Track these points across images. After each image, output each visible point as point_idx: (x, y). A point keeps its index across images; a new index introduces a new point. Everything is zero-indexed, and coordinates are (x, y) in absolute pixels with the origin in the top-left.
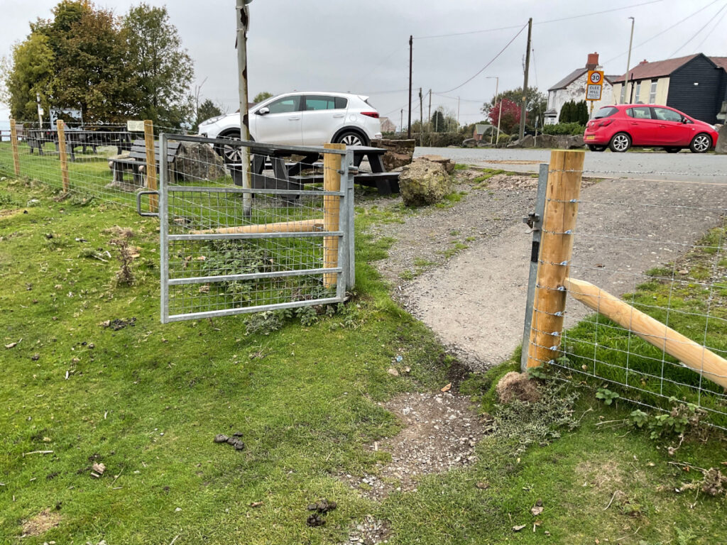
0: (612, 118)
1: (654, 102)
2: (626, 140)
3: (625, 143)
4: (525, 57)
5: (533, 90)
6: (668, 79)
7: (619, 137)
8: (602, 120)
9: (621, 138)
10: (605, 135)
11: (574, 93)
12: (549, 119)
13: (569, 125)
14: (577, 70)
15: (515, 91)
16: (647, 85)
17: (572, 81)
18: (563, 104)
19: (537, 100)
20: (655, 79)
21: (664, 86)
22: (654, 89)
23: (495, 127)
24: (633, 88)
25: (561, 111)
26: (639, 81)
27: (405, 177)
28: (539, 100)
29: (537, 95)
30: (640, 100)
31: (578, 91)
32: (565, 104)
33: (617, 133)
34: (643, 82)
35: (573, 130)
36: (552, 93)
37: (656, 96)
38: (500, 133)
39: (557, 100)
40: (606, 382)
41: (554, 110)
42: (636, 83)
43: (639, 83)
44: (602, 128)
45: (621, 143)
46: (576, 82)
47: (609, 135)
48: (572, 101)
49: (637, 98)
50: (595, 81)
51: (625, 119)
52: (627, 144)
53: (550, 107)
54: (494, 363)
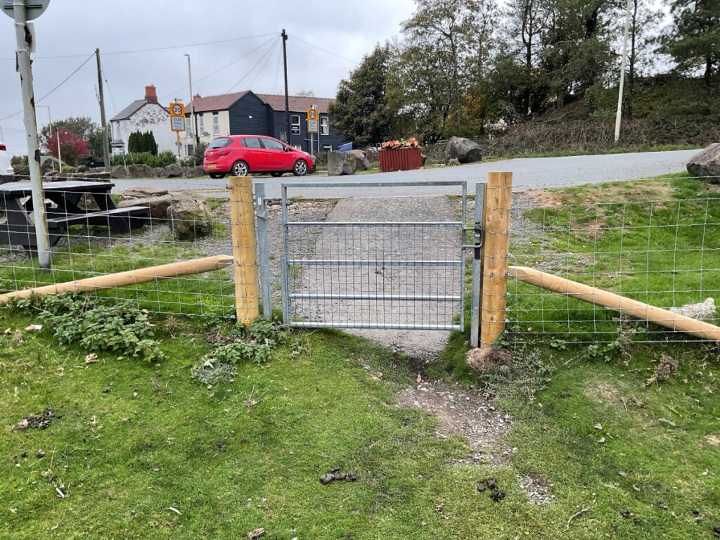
0: (229, 148)
1: (218, 133)
2: (245, 168)
3: (244, 170)
4: (98, 86)
5: (87, 120)
6: (228, 112)
7: (238, 165)
8: (221, 150)
9: (240, 166)
10: (226, 163)
11: (138, 124)
12: (117, 149)
13: (141, 155)
14: (136, 101)
15: (66, 121)
16: (208, 117)
17: (134, 112)
18: (130, 135)
19: (91, 131)
20: (215, 112)
21: (224, 117)
22: (216, 120)
23: (55, 159)
24: (196, 120)
25: (129, 141)
26: (201, 113)
27: (180, 210)
28: (94, 131)
29: (92, 125)
30: (205, 131)
31: (141, 121)
32: (132, 134)
33: (237, 161)
34: (204, 114)
35: (146, 160)
36: (115, 123)
37: (220, 128)
38: (62, 165)
39: (122, 131)
40: (552, 335)
41: (121, 141)
42: (198, 115)
43: (201, 115)
44: (221, 158)
45: (240, 169)
46: (138, 112)
47: (230, 163)
48: (138, 132)
49: (201, 129)
50: (177, 113)
51: (239, 148)
52: (246, 171)
53: (115, 137)
54: (436, 349)
